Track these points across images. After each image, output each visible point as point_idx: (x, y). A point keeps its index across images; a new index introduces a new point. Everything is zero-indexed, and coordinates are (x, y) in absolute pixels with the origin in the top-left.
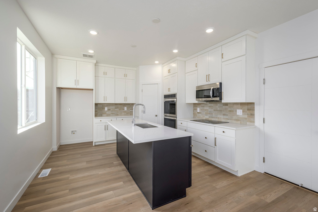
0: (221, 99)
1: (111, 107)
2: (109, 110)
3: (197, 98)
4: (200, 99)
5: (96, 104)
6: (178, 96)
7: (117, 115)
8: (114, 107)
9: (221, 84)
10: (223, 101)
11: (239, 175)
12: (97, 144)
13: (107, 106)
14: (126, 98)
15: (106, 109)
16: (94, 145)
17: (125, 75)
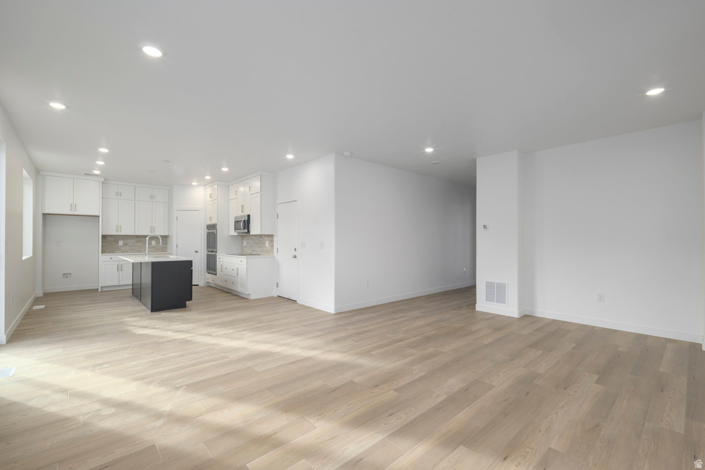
0: (249, 232)
1: (129, 241)
2: (125, 244)
3: (235, 229)
4: (238, 231)
5: (104, 237)
6: (218, 228)
7: (140, 252)
8: (134, 241)
9: (249, 216)
10: (251, 234)
11: (252, 298)
12: (104, 290)
13: (122, 239)
14: (152, 229)
15: (121, 243)
16: (100, 290)
17: (152, 197)
